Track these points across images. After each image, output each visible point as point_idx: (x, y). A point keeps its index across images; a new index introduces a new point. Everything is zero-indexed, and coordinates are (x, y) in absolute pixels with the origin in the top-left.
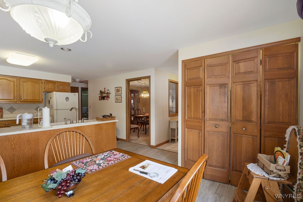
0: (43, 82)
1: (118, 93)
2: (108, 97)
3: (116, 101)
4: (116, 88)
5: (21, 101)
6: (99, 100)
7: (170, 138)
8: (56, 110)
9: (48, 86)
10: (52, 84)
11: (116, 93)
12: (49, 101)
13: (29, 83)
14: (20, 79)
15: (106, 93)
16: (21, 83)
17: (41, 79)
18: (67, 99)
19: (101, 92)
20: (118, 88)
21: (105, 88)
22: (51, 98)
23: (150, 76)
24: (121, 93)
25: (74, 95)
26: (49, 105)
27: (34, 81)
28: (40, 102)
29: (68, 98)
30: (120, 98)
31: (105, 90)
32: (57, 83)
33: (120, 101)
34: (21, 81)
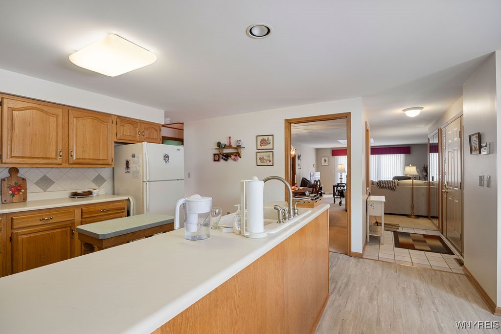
0: (113, 120)
1: (263, 147)
2: (238, 155)
3: (259, 163)
4: (260, 138)
5: (72, 163)
6: (215, 160)
7: (369, 234)
8: (147, 183)
9: (123, 129)
10: (130, 126)
11: (259, 147)
12: (127, 162)
13: (89, 120)
14: (70, 111)
15: (234, 148)
16: (71, 120)
17: (111, 114)
18: (166, 157)
19: (219, 144)
20: (266, 138)
21: (230, 138)
22: (133, 156)
23: (350, 113)
24: (273, 147)
25: (178, 150)
26: (128, 172)
27: (98, 116)
28: (108, 164)
29: (168, 157)
30: (269, 157)
31: (230, 142)
32: (139, 124)
33: (271, 164)
34: (71, 116)
